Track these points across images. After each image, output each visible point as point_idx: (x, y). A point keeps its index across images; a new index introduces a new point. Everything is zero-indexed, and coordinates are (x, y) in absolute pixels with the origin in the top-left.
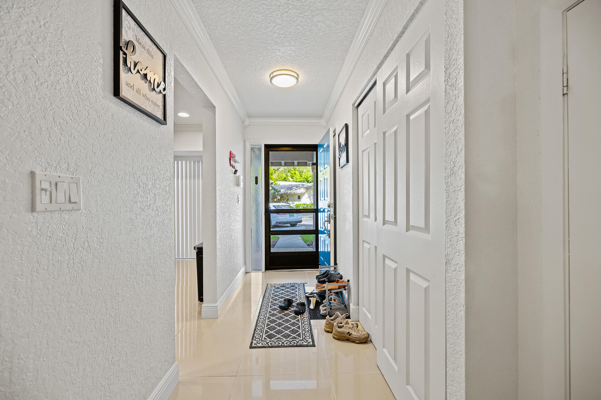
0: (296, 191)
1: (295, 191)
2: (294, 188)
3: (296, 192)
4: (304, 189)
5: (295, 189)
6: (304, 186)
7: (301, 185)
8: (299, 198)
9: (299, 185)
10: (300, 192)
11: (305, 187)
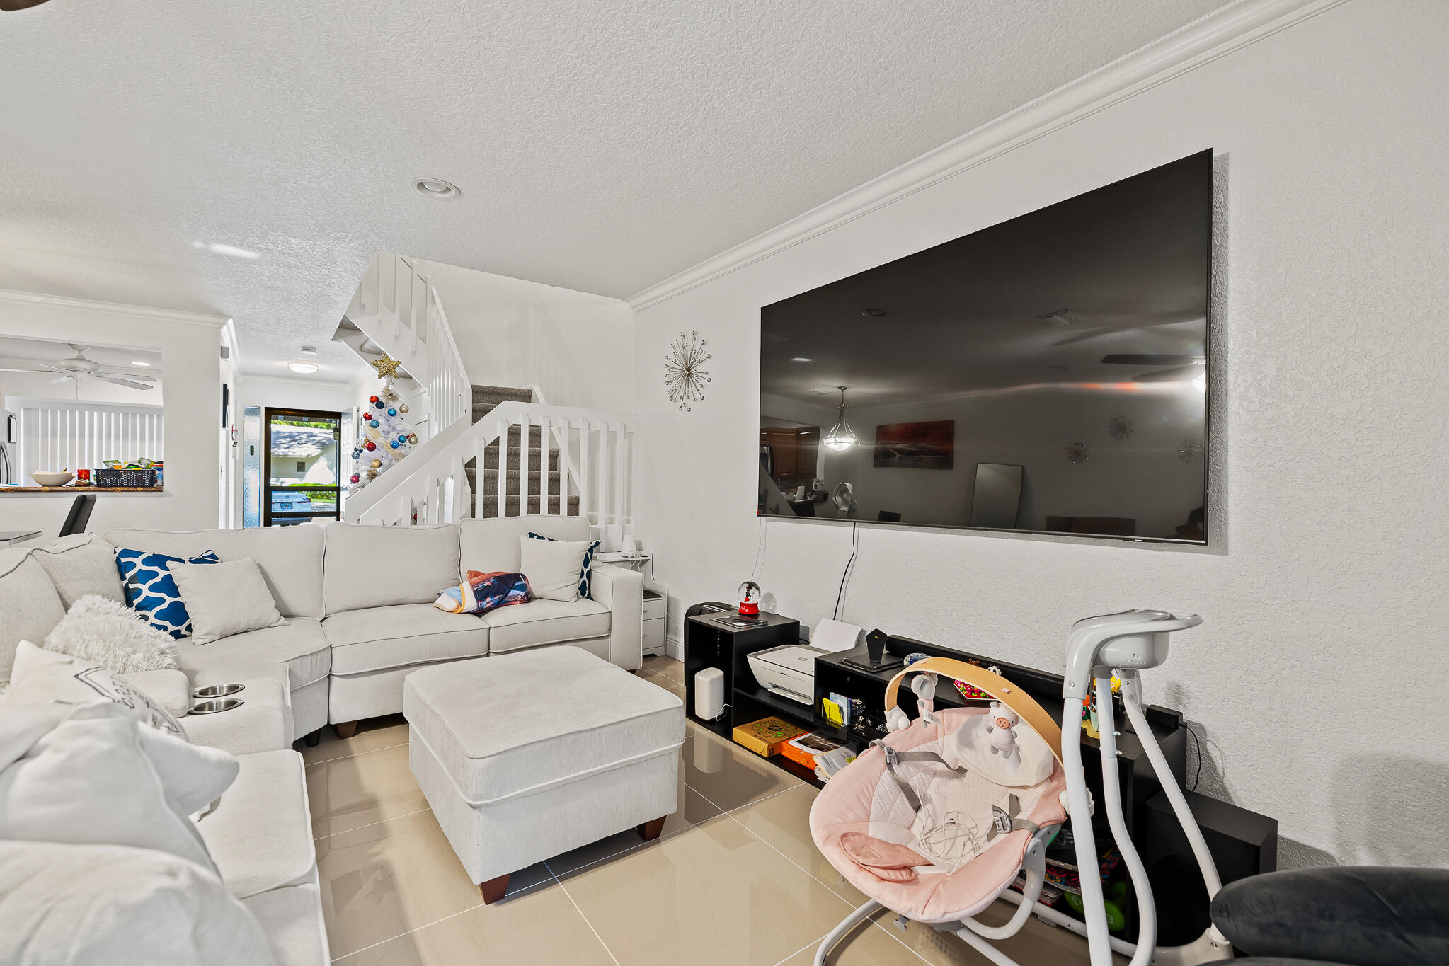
0: (291, 450)
1: (287, 450)
2: (283, 441)
3: (290, 452)
4: (315, 447)
5: (286, 446)
6: (317, 439)
7: (304, 436)
8: (301, 467)
9: (300, 434)
10: (305, 454)
11: (318, 442)
